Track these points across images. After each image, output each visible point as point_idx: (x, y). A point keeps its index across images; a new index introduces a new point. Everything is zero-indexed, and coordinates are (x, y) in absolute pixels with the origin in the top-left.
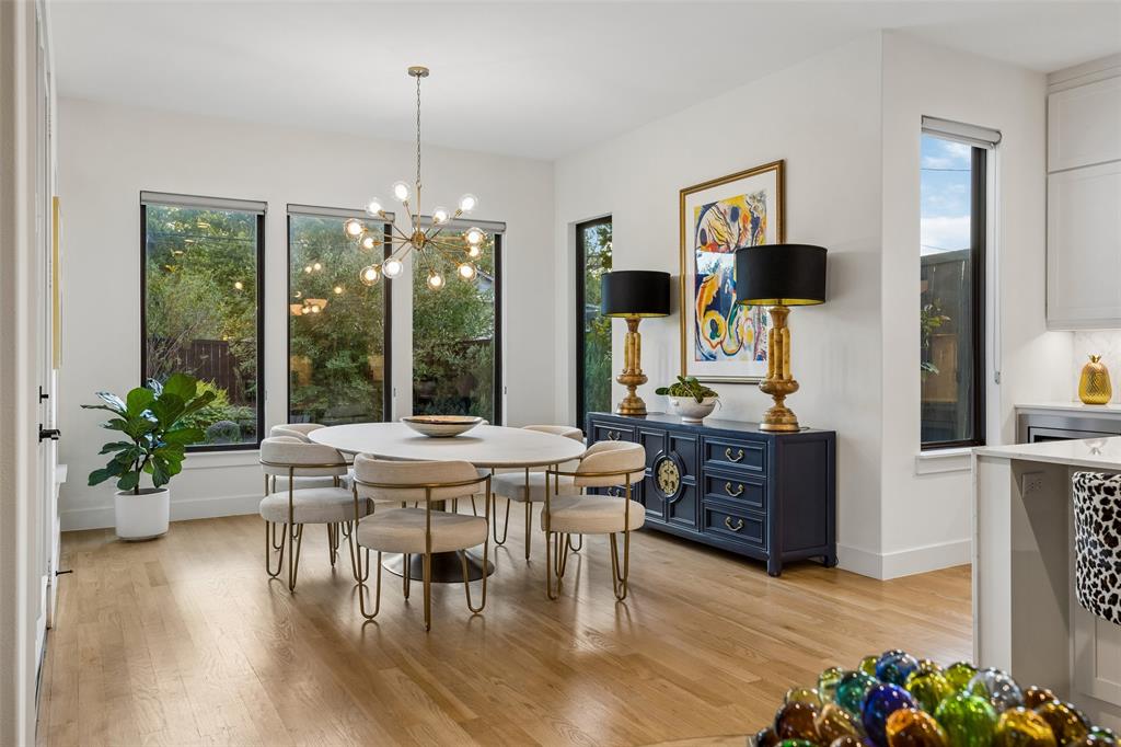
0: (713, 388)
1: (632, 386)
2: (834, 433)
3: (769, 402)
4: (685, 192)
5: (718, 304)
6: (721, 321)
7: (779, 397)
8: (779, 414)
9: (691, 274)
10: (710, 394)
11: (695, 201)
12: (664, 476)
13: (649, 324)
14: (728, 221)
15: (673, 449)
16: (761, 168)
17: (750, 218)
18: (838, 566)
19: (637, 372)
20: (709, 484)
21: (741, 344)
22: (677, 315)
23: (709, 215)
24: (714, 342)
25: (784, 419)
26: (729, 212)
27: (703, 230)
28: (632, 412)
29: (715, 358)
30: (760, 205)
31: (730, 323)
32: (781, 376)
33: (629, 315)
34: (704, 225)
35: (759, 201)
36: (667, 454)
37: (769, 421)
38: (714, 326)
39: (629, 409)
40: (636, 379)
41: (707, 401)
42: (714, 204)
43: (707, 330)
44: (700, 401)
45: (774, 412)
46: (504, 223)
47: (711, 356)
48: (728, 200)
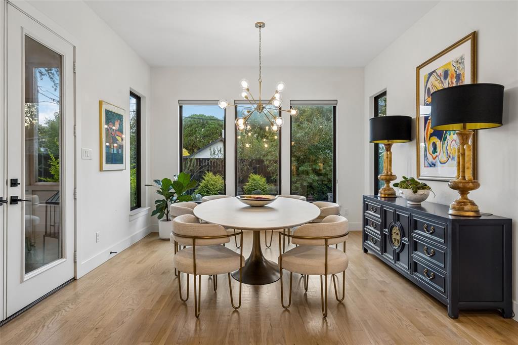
0: (429, 184)
1: (388, 181)
2: (511, 219)
3: (456, 195)
4: (419, 68)
5: (436, 133)
6: (438, 142)
7: (464, 191)
8: (461, 205)
9: (422, 116)
10: (424, 187)
11: (424, 72)
12: (394, 236)
13: (397, 146)
14: (442, 80)
15: (398, 220)
16: (461, 41)
17: (455, 75)
18: (514, 318)
19: (389, 173)
20: (415, 246)
21: (449, 156)
22: (414, 142)
23: (432, 78)
24: (434, 156)
25: (466, 208)
26: (443, 74)
27: (429, 88)
28: (387, 196)
29: (435, 165)
30: (461, 66)
31: (443, 144)
32: (464, 178)
33: (386, 142)
34: (429, 85)
35: (460, 63)
36: (395, 223)
37: (454, 208)
38: (434, 145)
39: (385, 194)
40: (388, 177)
41: (420, 192)
42: (434, 71)
43: (431, 149)
44: (415, 192)
45: (459, 203)
46: (337, 100)
47: (433, 164)
48: (442, 67)
